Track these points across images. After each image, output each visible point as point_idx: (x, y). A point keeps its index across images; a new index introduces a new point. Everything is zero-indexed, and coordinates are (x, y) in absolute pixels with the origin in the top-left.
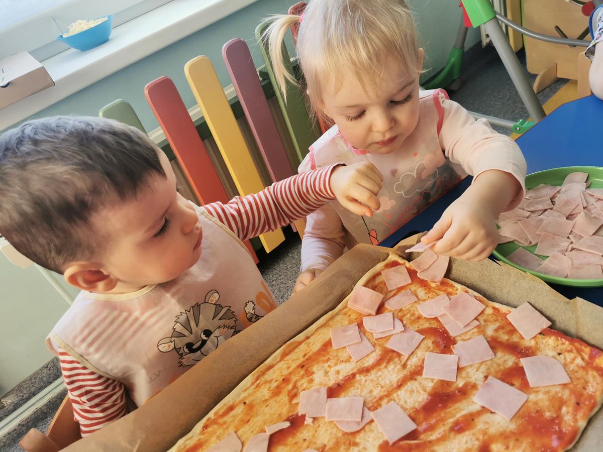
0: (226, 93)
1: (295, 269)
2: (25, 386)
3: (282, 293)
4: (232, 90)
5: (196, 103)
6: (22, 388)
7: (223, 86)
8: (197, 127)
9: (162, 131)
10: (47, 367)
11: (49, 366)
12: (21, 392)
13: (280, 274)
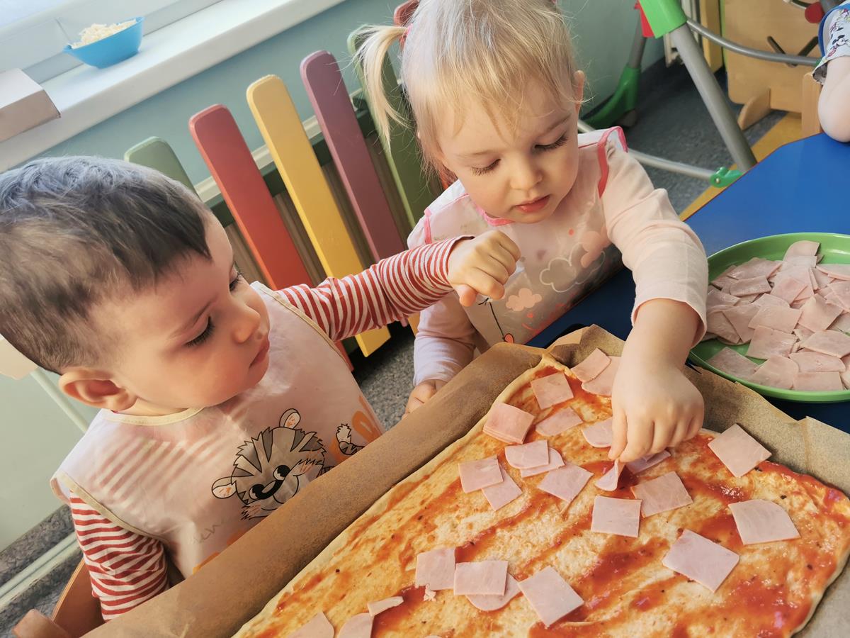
0: (306, 128)
1: (405, 379)
2: (18, 548)
3: (386, 414)
4: (314, 125)
5: (261, 142)
6: (14, 552)
7: (302, 118)
8: (265, 178)
9: (214, 183)
10: (50, 521)
11: (53, 520)
12: (14, 557)
13: (384, 386)
